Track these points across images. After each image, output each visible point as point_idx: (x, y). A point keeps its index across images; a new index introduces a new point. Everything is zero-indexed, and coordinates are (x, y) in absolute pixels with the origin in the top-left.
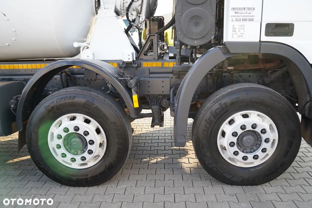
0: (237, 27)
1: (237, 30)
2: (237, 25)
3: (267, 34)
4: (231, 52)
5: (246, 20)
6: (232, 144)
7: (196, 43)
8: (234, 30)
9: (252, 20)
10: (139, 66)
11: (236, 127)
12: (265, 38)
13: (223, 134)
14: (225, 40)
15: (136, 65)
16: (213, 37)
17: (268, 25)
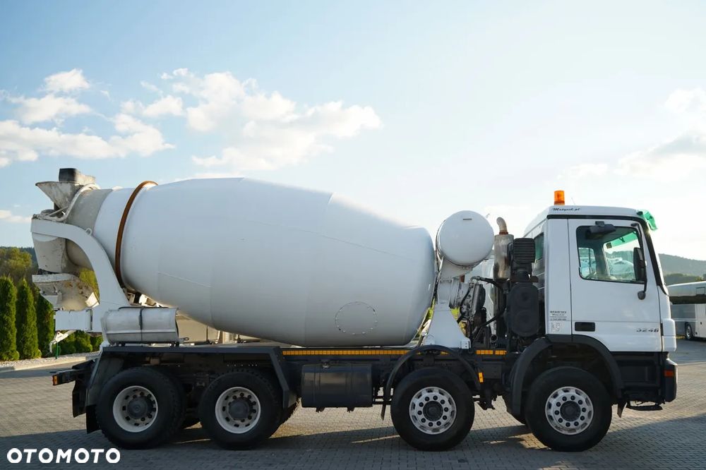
0: (554, 324)
1: (555, 326)
2: (555, 322)
3: (576, 330)
4: (552, 341)
5: (560, 320)
6: (557, 413)
7: (526, 335)
8: (553, 327)
9: (565, 320)
10: (475, 352)
11: (559, 399)
12: (575, 333)
13: (550, 406)
14: (546, 333)
15: (472, 353)
16: (538, 331)
17: (576, 324)
